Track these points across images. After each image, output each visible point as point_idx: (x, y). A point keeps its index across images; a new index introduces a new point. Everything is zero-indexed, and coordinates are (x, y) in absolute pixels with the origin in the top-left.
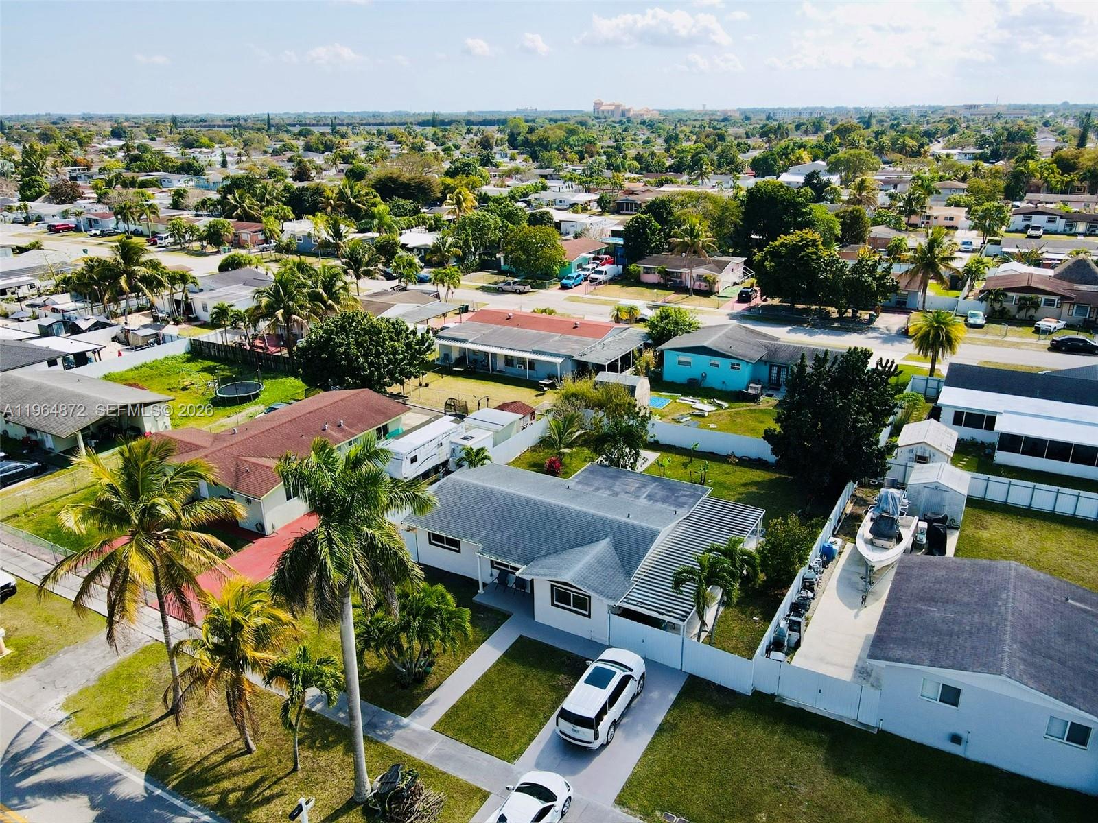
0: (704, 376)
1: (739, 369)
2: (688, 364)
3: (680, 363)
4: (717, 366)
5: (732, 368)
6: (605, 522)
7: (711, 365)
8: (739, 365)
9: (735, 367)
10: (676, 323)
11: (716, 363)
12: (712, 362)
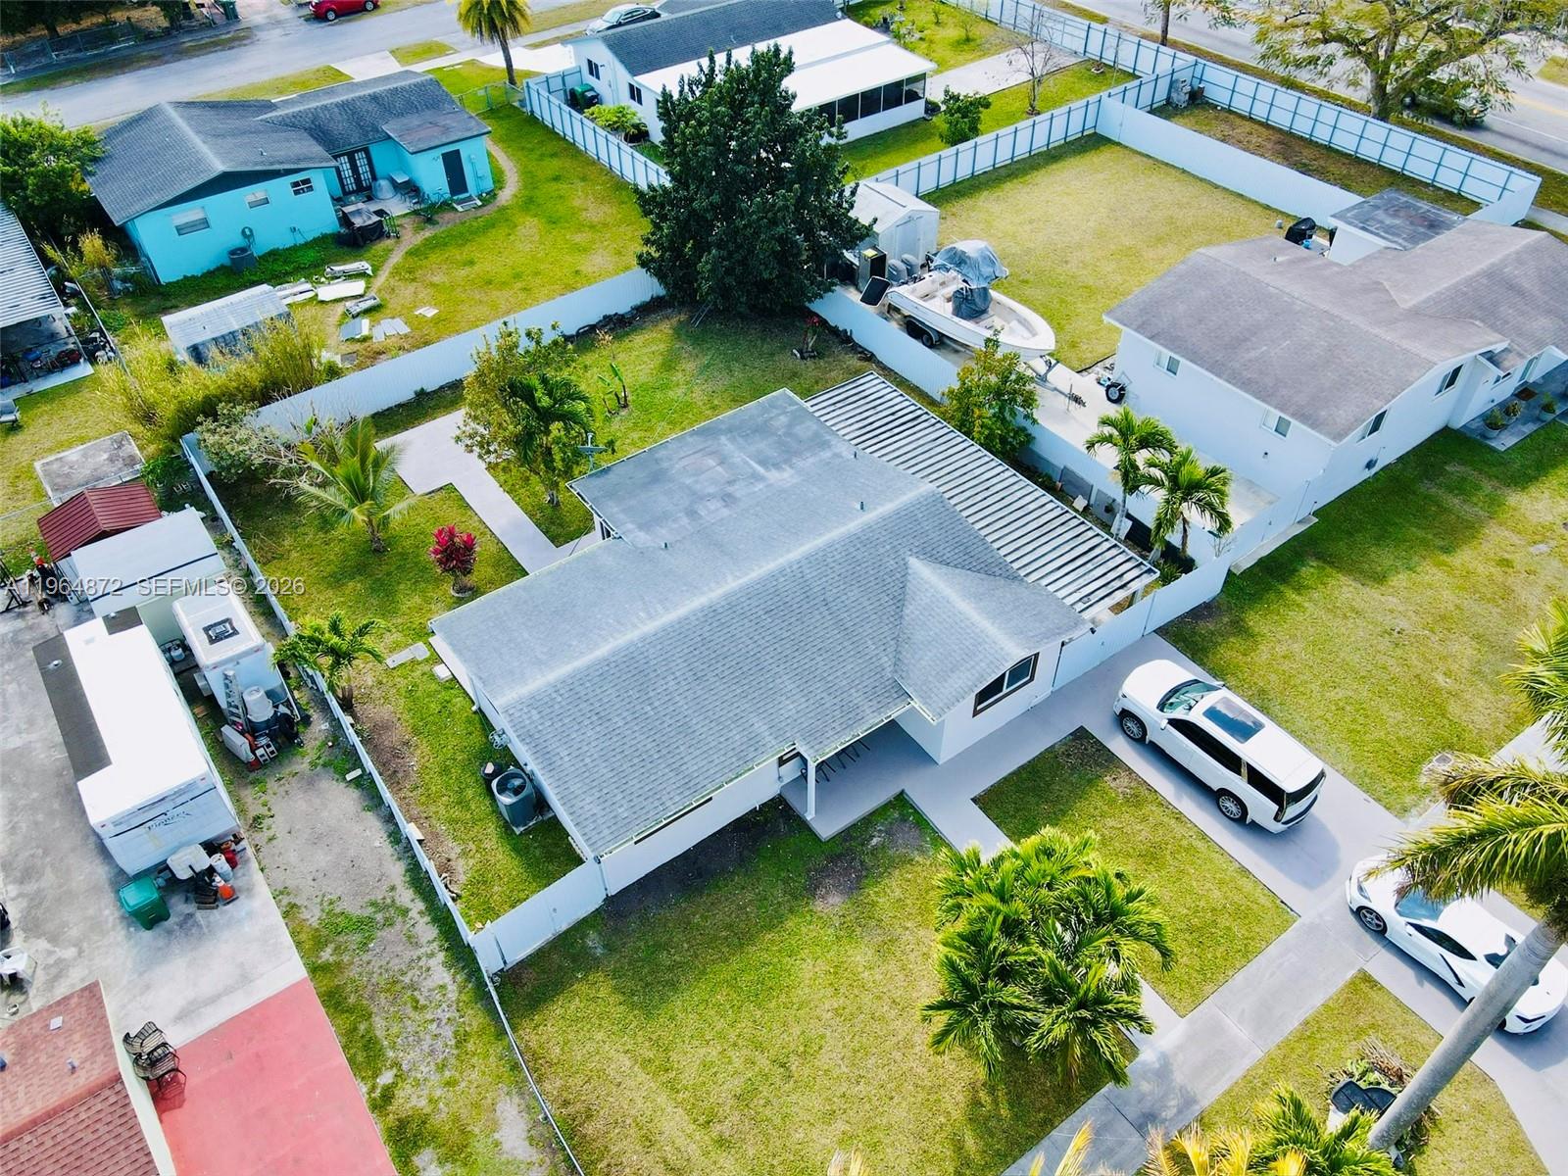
0: (247, 234)
1: (310, 189)
2: (204, 223)
3: (180, 230)
4: (266, 201)
5: (297, 193)
6: (862, 540)
7: (253, 205)
8: (307, 181)
9: (302, 187)
10: (56, 150)
11: (261, 196)
12: (252, 198)
